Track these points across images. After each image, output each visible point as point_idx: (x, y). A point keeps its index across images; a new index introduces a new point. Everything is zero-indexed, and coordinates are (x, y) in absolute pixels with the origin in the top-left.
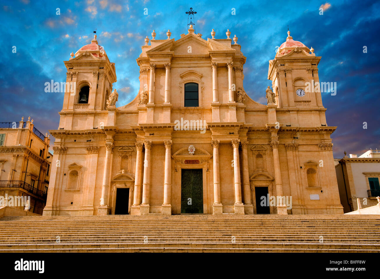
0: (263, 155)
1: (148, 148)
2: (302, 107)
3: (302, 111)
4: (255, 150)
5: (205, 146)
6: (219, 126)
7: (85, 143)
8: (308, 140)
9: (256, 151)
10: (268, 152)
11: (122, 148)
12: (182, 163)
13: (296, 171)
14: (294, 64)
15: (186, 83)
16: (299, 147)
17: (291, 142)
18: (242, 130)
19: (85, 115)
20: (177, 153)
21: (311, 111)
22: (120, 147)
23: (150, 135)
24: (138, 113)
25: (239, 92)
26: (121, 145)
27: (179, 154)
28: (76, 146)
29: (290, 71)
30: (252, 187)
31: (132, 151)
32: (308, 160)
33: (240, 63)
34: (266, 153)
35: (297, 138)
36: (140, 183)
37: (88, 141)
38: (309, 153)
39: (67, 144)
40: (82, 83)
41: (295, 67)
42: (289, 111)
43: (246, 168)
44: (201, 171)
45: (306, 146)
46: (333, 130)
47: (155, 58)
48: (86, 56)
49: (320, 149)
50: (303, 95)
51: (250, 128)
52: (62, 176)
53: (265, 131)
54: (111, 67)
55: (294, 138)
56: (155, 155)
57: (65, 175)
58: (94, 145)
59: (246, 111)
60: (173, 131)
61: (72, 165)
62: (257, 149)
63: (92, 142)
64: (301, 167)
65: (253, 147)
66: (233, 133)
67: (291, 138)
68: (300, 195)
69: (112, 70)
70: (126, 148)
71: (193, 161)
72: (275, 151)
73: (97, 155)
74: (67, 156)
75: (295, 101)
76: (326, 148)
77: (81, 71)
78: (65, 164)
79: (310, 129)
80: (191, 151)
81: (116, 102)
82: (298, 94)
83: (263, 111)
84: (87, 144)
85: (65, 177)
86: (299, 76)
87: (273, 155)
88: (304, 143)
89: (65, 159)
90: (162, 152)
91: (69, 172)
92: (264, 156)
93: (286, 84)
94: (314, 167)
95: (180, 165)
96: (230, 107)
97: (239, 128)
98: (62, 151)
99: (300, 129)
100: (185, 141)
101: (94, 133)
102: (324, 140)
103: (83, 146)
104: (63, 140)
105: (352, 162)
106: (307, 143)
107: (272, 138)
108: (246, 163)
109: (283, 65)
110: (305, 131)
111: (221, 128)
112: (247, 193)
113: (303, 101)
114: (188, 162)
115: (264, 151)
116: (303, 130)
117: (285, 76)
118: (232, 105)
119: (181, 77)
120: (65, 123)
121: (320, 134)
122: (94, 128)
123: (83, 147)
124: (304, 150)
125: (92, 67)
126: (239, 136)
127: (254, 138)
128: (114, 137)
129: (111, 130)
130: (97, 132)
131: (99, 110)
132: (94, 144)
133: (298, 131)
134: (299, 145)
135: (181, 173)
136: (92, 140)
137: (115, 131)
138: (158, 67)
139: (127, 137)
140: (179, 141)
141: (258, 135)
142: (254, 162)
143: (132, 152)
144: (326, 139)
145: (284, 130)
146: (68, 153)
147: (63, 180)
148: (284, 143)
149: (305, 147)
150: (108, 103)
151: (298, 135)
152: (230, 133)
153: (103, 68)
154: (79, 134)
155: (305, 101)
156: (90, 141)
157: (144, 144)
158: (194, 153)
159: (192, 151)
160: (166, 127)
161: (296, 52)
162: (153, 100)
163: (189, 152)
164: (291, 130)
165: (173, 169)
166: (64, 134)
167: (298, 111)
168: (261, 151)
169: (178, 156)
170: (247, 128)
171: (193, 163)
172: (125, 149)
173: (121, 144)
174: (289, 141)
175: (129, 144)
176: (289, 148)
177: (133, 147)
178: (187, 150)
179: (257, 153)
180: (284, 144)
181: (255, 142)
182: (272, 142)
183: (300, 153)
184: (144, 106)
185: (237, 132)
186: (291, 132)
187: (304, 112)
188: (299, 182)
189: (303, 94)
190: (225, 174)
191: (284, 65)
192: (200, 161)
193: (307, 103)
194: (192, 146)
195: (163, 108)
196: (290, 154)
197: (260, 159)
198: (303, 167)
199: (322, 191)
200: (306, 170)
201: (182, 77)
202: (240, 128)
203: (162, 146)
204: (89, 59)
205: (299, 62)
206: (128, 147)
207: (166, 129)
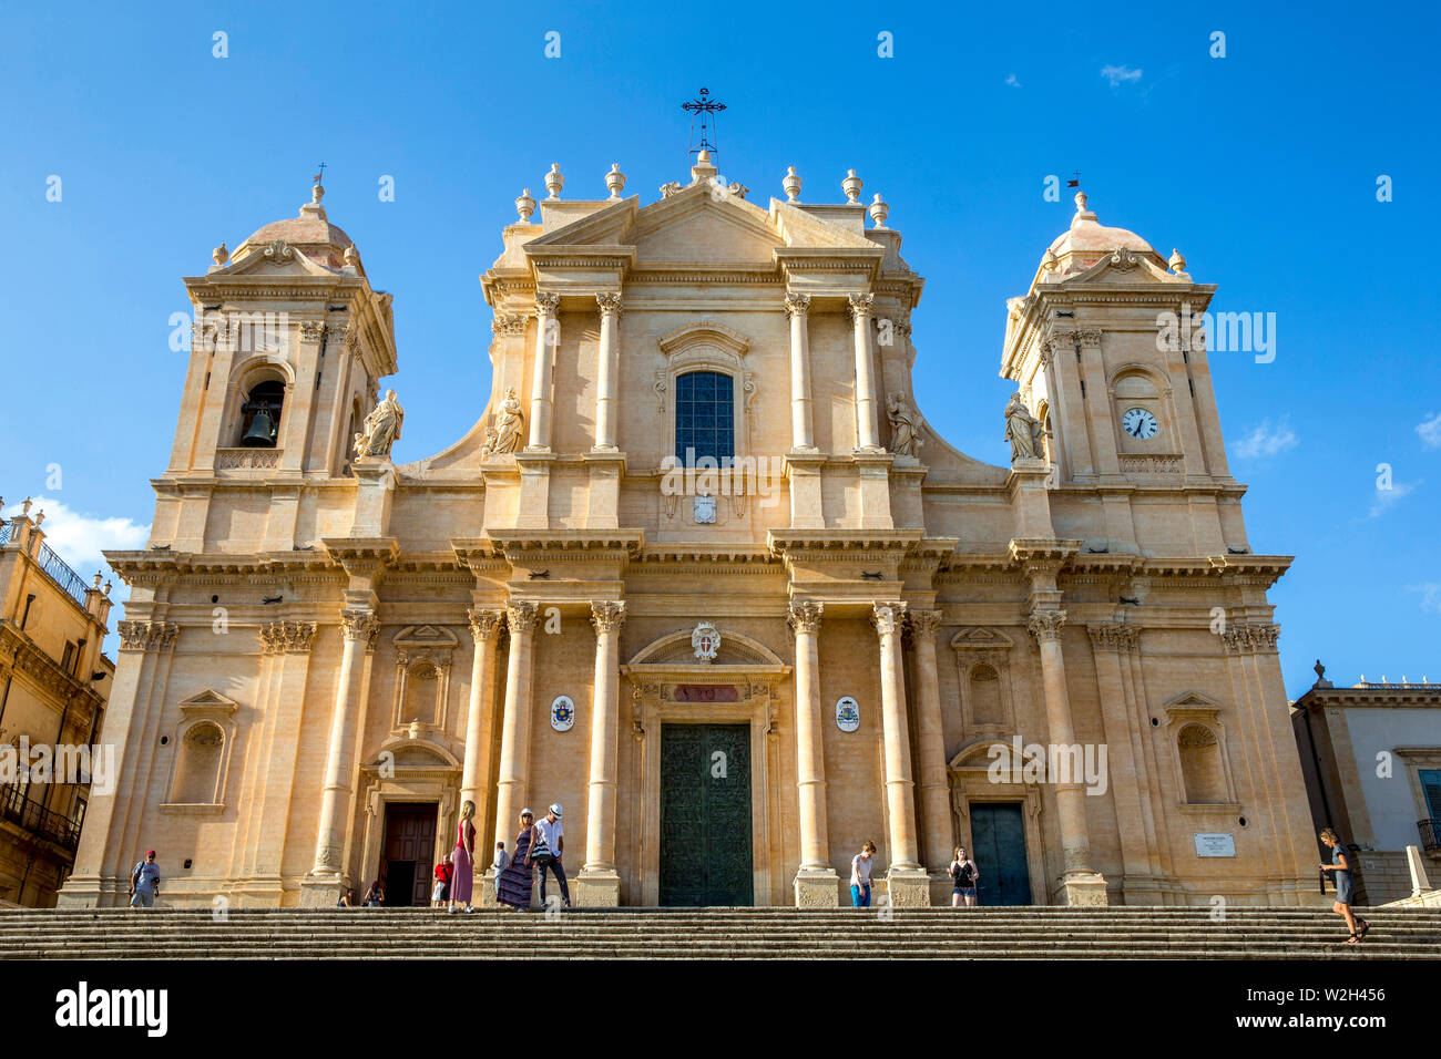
0: (998, 669)
1: (523, 632)
2: (1147, 477)
3: (1148, 494)
4: (967, 649)
5: (760, 627)
6: (820, 545)
7: (255, 608)
8: (1178, 610)
9: (971, 653)
10: (1020, 657)
11: (412, 633)
12: (664, 695)
13: (1137, 736)
14: (1112, 311)
15: (681, 371)
16: (1144, 638)
17: (1111, 618)
18: (913, 562)
19: (261, 497)
20: (643, 654)
21: (1185, 494)
22: (405, 626)
23: (534, 576)
24: (482, 490)
25: (897, 412)
26: (407, 620)
27: (652, 660)
29: (1100, 337)
30: (955, 801)
31: (454, 644)
32: (1179, 690)
33: (899, 301)
34: (1012, 661)
35: (1134, 602)
36: (485, 778)
37: (268, 601)
38: (1183, 664)
39: (177, 612)
40: (253, 367)
41: (1114, 325)
42: (1098, 493)
43: (933, 722)
44: (743, 729)
45: (1174, 636)
46: (1276, 570)
47: (560, 270)
48: (275, 260)
49: (1227, 647)
50: (1152, 433)
51: (947, 554)
52: (151, 746)
53: (1005, 572)
54: (376, 308)
55: (1123, 601)
56: (551, 662)
57: (164, 740)
58: (292, 617)
59: (926, 491)
60: (627, 562)
61: (196, 700)
62: (975, 645)
63: (287, 606)
64: (1155, 722)
65: (958, 636)
66: (878, 576)
67: (1111, 601)
68: (1153, 839)
69: (380, 319)
70: (430, 631)
71: (711, 688)
72: (1050, 649)
73: (306, 658)
74: (181, 662)
75: (1119, 457)
76: (1252, 643)
78: (166, 695)
79: (1187, 563)
81: (395, 443)
82: (1129, 429)
83: (994, 492)
84: (265, 613)
85: (166, 751)
86: (1132, 359)
87: (1040, 668)
88: (1164, 623)
89: (169, 677)
90: (580, 651)
91: (184, 729)
92: (1003, 675)
93: (1083, 389)
94: (1204, 722)
95: (654, 706)
96: (863, 471)
97: (902, 554)
98: (158, 642)
99: (1147, 567)
100: (677, 607)
101: (297, 567)
102: (1243, 609)
103: (251, 620)
104: (165, 594)
105: (1349, 704)
106: (1175, 622)
107: (1037, 600)
108: (930, 699)
109: (1066, 315)
110: (1168, 573)
111: (829, 554)
112: (939, 828)
113: (1152, 456)
114: (688, 692)
115: (1002, 653)
116: (1157, 570)
117: (1079, 356)
118: (873, 464)
119: (662, 350)
120: (177, 523)
121: (1224, 589)
122: (296, 548)
123: (250, 628)
124: (1165, 649)
125: (301, 303)
126: (904, 589)
127: (960, 598)
128: (379, 587)
129: (368, 554)
130: (308, 562)
131: (321, 476)
132: (295, 614)
133: (1140, 572)
134: (1144, 629)
135: (660, 738)
136: (287, 595)
137: (385, 558)
138: (569, 307)
139: (433, 589)
140: (652, 605)
141: (981, 589)
142: (963, 698)
143: (454, 648)
144: (1249, 608)
145: (1081, 569)
146: (183, 647)
147: (154, 760)
148: (1083, 623)
149: (1165, 637)
150: (358, 446)
151: (1140, 590)
152: (867, 576)
153: (343, 309)
154: (234, 570)
155: (1161, 457)
156: (279, 600)
157: (505, 615)
158: (714, 655)
159: (709, 646)
160: (600, 544)
161: (1116, 266)
162: (548, 438)
163: (694, 650)
164: (1109, 569)
165: (626, 722)
166: (170, 571)
167: (1134, 494)
168: (992, 653)
169: (648, 668)
170: (933, 555)
171: (712, 699)
172: (424, 638)
173: (411, 615)
174: (1105, 615)
175: (440, 614)
176: (1105, 641)
177: (460, 630)
178: (687, 645)
179: (973, 661)
180: (1085, 627)
181: (966, 617)
182: (1036, 615)
183: (1149, 662)
184: (511, 459)
185: (894, 573)
186: (1110, 577)
187: (1159, 500)
188: (1149, 782)
189: (1152, 430)
190: (842, 745)
191: (1071, 315)
192: (741, 692)
193: (1168, 465)
194: (707, 625)
195: (588, 468)
196: (1111, 664)
197: (988, 685)
198: (1164, 720)
199: (1242, 822)
200: (1175, 734)
201: (665, 350)
202: (906, 556)
203: (580, 625)
204: (287, 273)
205: (1130, 304)
206: (438, 630)
207: (600, 552)
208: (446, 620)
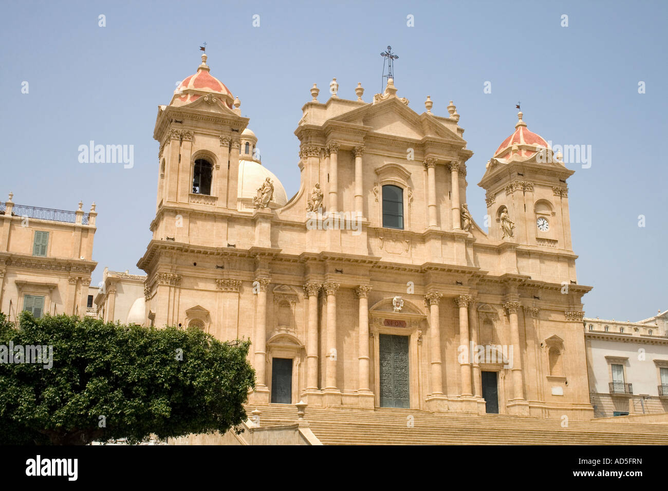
0: (493, 321)
1: (334, 295)
2: (545, 248)
3: (546, 255)
4: (483, 312)
5: (414, 298)
6: (444, 270)
7: (213, 270)
8: (552, 303)
9: (484, 314)
11: (279, 287)
12: (381, 323)
13: (536, 350)
14: (538, 176)
15: (384, 184)
16: (541, 312)
18: (473, 278)
20: (375, 306)
21: (558, 257)
22: (279, 284)
23: (337, 271)
25: (464, 213)
26: (277, 282)
27: (377, 309)
28: (197, 274)
30: (479, 373)
31: (296, 294)
32: (550, 334)
34: (498, 319)
35: (538, 298)
37: (218, 267)
39: (180, 269)
40: (199, 154)
41: (538, 182)
44: (407, 339)
45: (549, 312)
46: (585, 291)
47: (340, 132)
49: (567, 318)
53: (498, 283)
55: (535, 298)
57: (180, 325)
59: (474, 247)
61: (193, 309)
62: (485, 311)
63: (227, 271)
64: (542, 345)
65: (480, 307)
66: (461, 284)
67: (531, 297)
70: (287, 287)
71: (396, 321)
73: (237, 295)
74: (183, 291)
75: (536, 239)
76: (575, 318)
77: (199, 129)
78: (179, 305)
80: (397, 305)
82: (539, 227)
83: (493, 249)
84: (217, 273)
86: (543, 197)
88: (547, 307)
89: (179, 298)
90: (349, 302)
91: (188, 321)
92: (495, 323)
93: (525, 207)
94: (557, 346)
95: (377, 327)
96: (456, 239)
98: (174, 282)
99: (545, 286)
101: (233, 255)
102: (574, 305)
103: (210, 275)
104: (174, 260)
106: (551, 307)
107: (511, 297)
109: (521, 174)
110: (552, 289)
111: (446, 273)
113: (547, 239)
114: (389, 323)
115: (494, 314)
116: (548, 287)
117: (524, 193)
118: (460, 237)
119: (376, 174)
120: (176, 228)
121: (568, 295)
122: (228, 245)
123: (209, 278)
124: (546, 317)
125: (219, 126)
126: (470, 289)
127: (481, 292)
128: (270, 267)
130: (239, 254)
131: (235, 212)
132: (231, 275)
134: (541, 309)
135: (379, 340)
136: (226, 266)
139: (288, 269)
140: (375, 285)
141: (489, 289)
142: (481, 331)
144: (576, 304)
145: (524, 285)
146: (183, 285)
149: (547, 313)
151: (541, 294)
152: (457, 283)
153: (238, 131)
154: (206, 253)
155: (550, 240)
156: (222, 267)
159: (399, 305)
160: (365, 262)
162: (337, 209)
163: (393, 306)
168: (491, 314)
169: (376, 312)
171: (397, 326)
172: (284, 290)
173: (278, 280)
174: (530, 303)
175: (290, 280)
176: (529, 313)
177: (298, 288)
178: (391, 304)
179: (484, 317)
180: (523, 307)
181: (483, 299)
183: (541, 322)
185: (467, 283)
186: (533, 288)
188: (539, 367)
189: (547, 228)
191: (523, 175)
192: (407, 324)
193: (553, 244)
194: (399, 297)
197: (489, 327)
198: (545, 345)
199: (566, 383)
200: (548, 349)
201: (378, 174)
204: (214, 110)
205: (544, 174)
206: (290, 287)
207: (364, 264)
208: (292, 283)
